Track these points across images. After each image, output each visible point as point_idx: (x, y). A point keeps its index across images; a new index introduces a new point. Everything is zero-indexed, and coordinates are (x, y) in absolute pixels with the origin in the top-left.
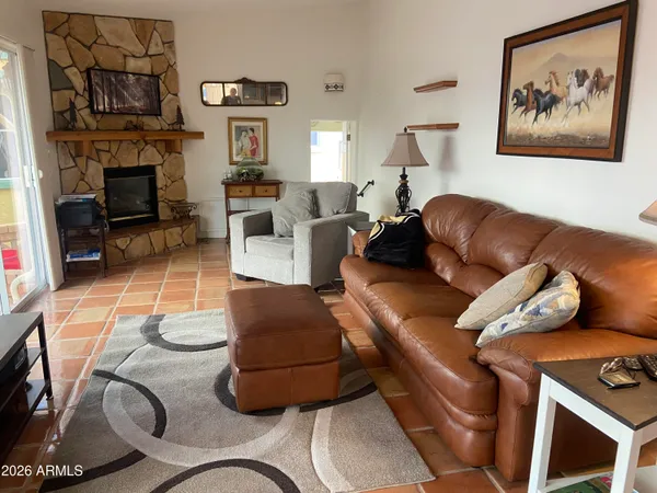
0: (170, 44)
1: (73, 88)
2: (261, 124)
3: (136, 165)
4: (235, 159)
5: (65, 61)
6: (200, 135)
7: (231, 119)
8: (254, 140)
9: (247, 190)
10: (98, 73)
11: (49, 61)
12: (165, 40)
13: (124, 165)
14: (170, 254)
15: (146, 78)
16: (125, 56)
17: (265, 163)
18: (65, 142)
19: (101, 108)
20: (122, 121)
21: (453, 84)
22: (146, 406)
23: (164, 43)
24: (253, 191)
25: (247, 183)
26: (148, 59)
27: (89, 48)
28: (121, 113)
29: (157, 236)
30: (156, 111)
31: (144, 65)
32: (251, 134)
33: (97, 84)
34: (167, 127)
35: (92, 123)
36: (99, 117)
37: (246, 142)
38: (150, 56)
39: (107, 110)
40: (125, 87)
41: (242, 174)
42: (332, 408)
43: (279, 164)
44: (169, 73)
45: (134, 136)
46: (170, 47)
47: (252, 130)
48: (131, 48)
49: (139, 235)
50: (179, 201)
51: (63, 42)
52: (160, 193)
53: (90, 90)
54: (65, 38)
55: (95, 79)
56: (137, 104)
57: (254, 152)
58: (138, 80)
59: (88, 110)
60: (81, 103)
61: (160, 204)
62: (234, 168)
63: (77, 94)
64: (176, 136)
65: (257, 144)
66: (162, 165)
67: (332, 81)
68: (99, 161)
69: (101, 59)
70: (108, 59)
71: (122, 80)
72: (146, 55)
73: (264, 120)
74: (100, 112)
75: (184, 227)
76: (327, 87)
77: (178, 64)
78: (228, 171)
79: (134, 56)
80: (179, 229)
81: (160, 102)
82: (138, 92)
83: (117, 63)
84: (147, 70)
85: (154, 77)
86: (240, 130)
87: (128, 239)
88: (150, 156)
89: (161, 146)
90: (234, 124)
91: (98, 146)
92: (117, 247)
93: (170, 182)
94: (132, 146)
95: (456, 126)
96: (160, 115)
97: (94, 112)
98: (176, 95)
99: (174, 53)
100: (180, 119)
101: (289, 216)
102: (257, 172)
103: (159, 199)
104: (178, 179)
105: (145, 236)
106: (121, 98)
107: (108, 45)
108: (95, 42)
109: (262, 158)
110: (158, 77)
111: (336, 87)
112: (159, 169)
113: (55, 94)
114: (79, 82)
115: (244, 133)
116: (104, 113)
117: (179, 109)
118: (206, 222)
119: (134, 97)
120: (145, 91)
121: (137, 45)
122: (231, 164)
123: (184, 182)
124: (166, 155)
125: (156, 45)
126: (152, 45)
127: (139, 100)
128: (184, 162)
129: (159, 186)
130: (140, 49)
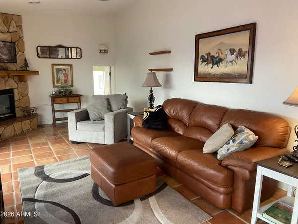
0: (20, 27)
2: (69, 67)
3: (4, 88)
4: (56, 84)
6: (37, 73)
7: (53, 65)
8: (66, 75)
9: (65, 99)
12: (18, 25)
14: (25, 135)
15: (9, 44)
17: (72, 86)
21: (169, 52)
22: (63, 212)
23: (17, 27)
24: (68, 100)
25: (64, 96)
26: (9, 34)
29: (18, 127)
30: (14, 61)
31: (8, 37)
32: (64, 72)
34: (20, 69)
37: (62, 77)
38: (11, 33)
41: (62, 92)
42: (154, 196)
43: (79, 86)
44: (20, 41)
45: (3, 73)
46: (20, 29)
47: (65, 70)
49: (8, 126)
50: (26, 107)
52: (16, 103)
56: (4, 57)
57: (66, 81)
58: (5, 45)
61: (17, 109)
62: (56, 88)
64: (24, 73)
65: (67, 76)
66: (17, 88)
67: (103, 48)
72: (8, 32)
73: (70, 65)
75: (31, 120)
76: (101, 51)
77: (24, 36)
78: (53, 90)
79: (2, 33)
80: (28, 121)
81: (16, 55)
82: (5, 51)
84: (9, 40)
85: (12, 43)
86: (58, 70)
87: (3, 128)
88: (11, 84)
89: (17, 78)
90: (55, 67)
93: (21, 97)
94: (2, 79)
95: (172, 70)
96: (16, 62)
98: (23, 52)
99: (22, 31)
100: (26, 65)
101: (98, 111)
102: (69, 91)
103: (16, 106)
104: (25, 95)
105: (12, 126)
109: (70, 84)
110: (15, 43)
111: (105, 51)
112: (15, 91)
115: (60, 72)
117: (26, 60)
118: (41, 117)
119: (3, 53)
120: (8, 50)
121: (3, 27)
122: (54, 87)
123: (28, 97)
124: (19, 84)
125: (14, 27)
126: (11, 27)
127: (5, 55)
128: (28, 86)
129: (16, 99)
130: (5, 29)
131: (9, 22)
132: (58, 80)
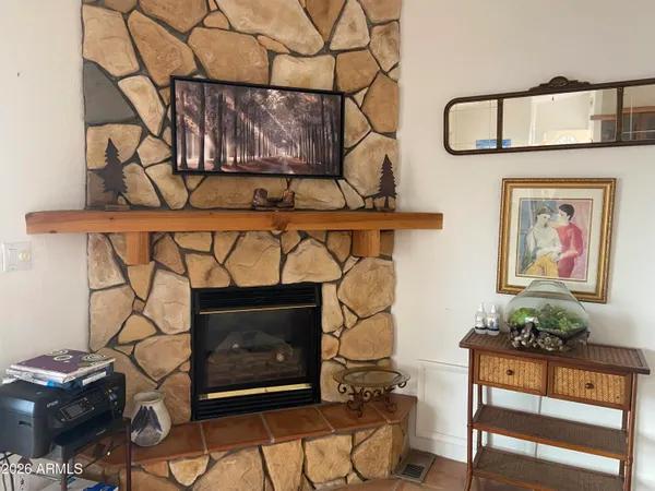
0: (389, 27)
1: (136, 119)
2: (596, 195)
3: (273, 281)
4: (513, 280)
5: (119, 61)
6: (433, 220)
7: (509, 183)
8: (574, 237)
9: (533, 372)
10: (194, 86)
11: (86, 62)
12: (375, 19)
13: (244, 282)
15: (313, 98)
16: (272, 54)
17: (600, 296)
18: (106, 235)
19: (193, 162)
20: (245, 191)
23: (371, 25)
24: (550, 379)
25: (529, 352)
26: (329, 57)
27: (185, 36)
28: (241, 173)
29: (283, 455)
30: (331, 168)
31: (318, 73)
32: (562, 219)
33: (188, 111)
34: (356, 201)
35: (176, 193)
36: (193, 182)
37: (549, 245)
38: (336, 53)
39: (208, 166)
40: (259, 117)
41: (520, 328)
44: (377, 88)
45: (259, 221)
46: (387, 33)
48: (287, 35)
49: (232, 452)
51: (121, 20)
52: (327, 342)
53: (172, 123)
54: (126, 16)
55: (186, 100)
56: (283, 154)
57: (567, 268)
59: (167, 167)
60: (152, 151)
61: (326, 366)
63: (146, 132)
65: (580, 244)
66: (337, 283)
68: (186, 274)
69: (208, 59)
70: (224, 58)
71: (253, 102)
72: (326, 50)
73: (609, 184)
74: (192, 172)
75: (360, 435)
78: (481, 304)
79: (295, 54)
81: (342, 151)
82: (289, 126)
83: (250, 65)
84: (324, 81)
85: (337, 96)
87: (203, 463)
88: (309, 264)
89: (340, 244)
90: (520, 194)
91: (185, 242)
92: (171, 478)
93: (351, 319)
94: (269, 242)
96: (341, 176)
97: (181, 172)
98: (391, 135)
99: (395, 46)
100: (388, 186)
103: (324, 356)
104: (374, 313)
105: (251, 456)
106: (245, 141)
107: (232, 29)
108: (201, 24)
109: (590, 284)
110: (343, 95)
112: (329, 293)
113: (91, 130)
114: (149, 107)
115: (542, 218)
116: (200, 171)
117: (387, 164)
119: (277, 140)
120: (306, 124)
121: (302, 30)
122: (500, 290)
124: (349, 264)
125: (353, 27)
126: (342, 28)
127: (289, 145)
128: (394, 275)
129: (326, 327)
130: (311, 38)
131: (333, 13)
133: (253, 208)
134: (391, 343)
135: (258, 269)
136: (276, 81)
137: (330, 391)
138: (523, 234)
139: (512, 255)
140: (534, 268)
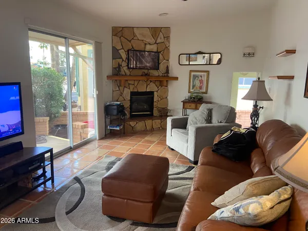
1: (122, 58)
2: (206, 74)
3: (145, 91)
4: (191, 90)
5: (119, 47)
6: (176, 79)
7: (191, 71)
8: (201, 82)
9: (193, 105)
10: (132, 52)
11: (113, 47)
12: (165, 36)
13: (140, 91)
14: (154, 130)
15: (153, 53)
16: (146, 44)
17: (206, 93)
18: (116, 80)
19: (132, 66)
20: (140, 72)
21: (293, 52)
23: (164, 37)
24: (196, 106)
25: (193, 102)
26: (156, 45)
27: (130, 41)
28: (140, 68)
29: (149, 123)
30: (157, 68)
31: (154, 48)
32: (200, 78)
33: (131, 56)
34: (161, 75)
35: (128, 72)
36: (131, 70)
37: (197, 83)
38: (157, 44)
39: (134, 67)
40: (143, 57)
41: (192, 98)
44: (165, 51)
45: (144, 78)
46: (167, 39)
47: (201, 77)
48: (148, 40)
49: (140, 121)
50: (164, 108)
51: (119, 39)
52: (155, 104)
53: (128, 59)
54: (120, 38)
55: (131, 54)
56: (148, 65)
57: (201, 88)
58: (149, 54)
59: (127, 67)
60: (124, 64)
61: (155, 109)
62: (189, 94)
63: (123, 60)
64: (166, 79)
65: (203, 83)
66: (157, 91)
67: (247, 51)
68: (129, 89)
69: (134, 46)
70: (137, 45)
71: (142, 54)
72: (156, 43)
73: (208, 72)
74: (131, 68)
75: (162, 120)
76: (244, 55)
77: (171, 45)
78: (185, 95)
79: (150, 44)
80: (160, 120)
81: (159, 64)
82: (149, 59)
83: (141, 47)
84: (155, 50)
85: (158, 52)
86: (195, 77)
87: (135, 123)
88: (152, 87)
89: (158, 83)
90: (193, 73)
91: (130, 82)
92: (130, 125)
93: (160, 99)
94: (144, 83)
95: (292, 78)
96: (159, 69)
97: (129, 68)
98: (168, 60)
99: (169, 42)
100: (167, 71)
102: (199, 97)
103: (154, 106)
104: (165, 98)
105: (143, 122)
106: (141, 62)
107: (138, 39)
108: (133, 39)
109: (204, 90)
110: (159, 52)
111: (249, 54)
112: (155, 93)
113: (114, 60)
114: (124, 56)
115: (197, 78)
116: (133, 68)
117: (167, 67)
119: (147, 62)
120: (152, 59)
121: (151, 39)
122: (189, 92)
123: (167, 100)
124: (160, 87)
125: (161, 38)
126: (159, 39)
127: (149, 63)
128: (168, 90)
129: (155, 101)
130: (153, 41)
131: (157, 35)
132: (194, 86)
133: (142, 76)
134: (167, 105)
135: (142, 88)
136: (146, 50)
137: (156, 113)
138: (193, 81)
139: (192, 85)
140: (195, 88)
